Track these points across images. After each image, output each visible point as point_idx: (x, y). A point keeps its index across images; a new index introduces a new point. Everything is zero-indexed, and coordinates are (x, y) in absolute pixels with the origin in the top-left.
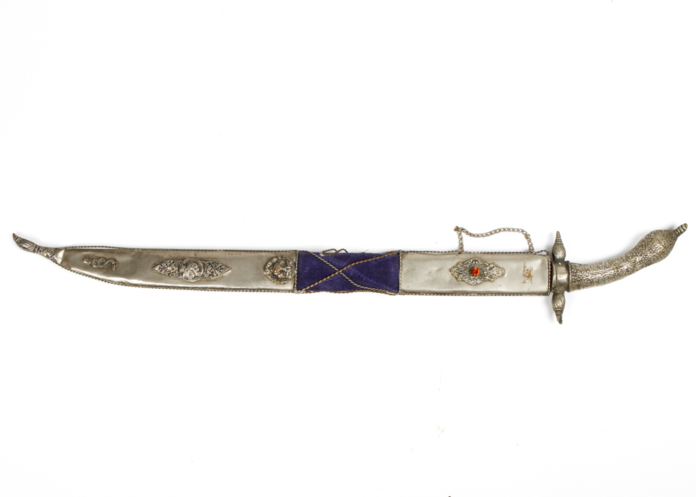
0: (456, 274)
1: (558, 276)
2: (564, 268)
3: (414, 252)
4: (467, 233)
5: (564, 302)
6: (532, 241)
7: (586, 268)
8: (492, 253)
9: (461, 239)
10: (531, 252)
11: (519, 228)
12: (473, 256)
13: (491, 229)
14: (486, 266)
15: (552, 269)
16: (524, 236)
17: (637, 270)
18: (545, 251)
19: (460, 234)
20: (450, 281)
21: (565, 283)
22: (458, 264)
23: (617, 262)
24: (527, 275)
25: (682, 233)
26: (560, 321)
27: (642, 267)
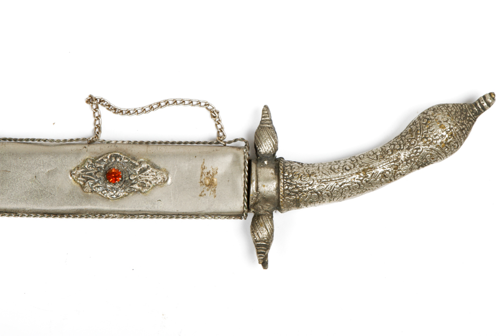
0: (81, 181)
1: (260, 184)
2: (272, 171)
3: (10, 140)
4: (109, 107)
5: (272, 230)
6: (223, 123)
7: (309, 170)
8: (147, 143)
9: (98, 118)
10: (219, 142)
11: (201, 99)
12: (113, 148)
13: (153, 101)
14: (135, 166)
15: (250, 171)
16: (208, 114)
17: (402, 175)
18: (242, 140)
19: (96, 110)
20: (71, 193)
21: (272, 197)
22: (85, 161)
23: (366, 160)
24: (208, 182)
25: (484, 109)
26: (265, 264)
27: (411, 169)
